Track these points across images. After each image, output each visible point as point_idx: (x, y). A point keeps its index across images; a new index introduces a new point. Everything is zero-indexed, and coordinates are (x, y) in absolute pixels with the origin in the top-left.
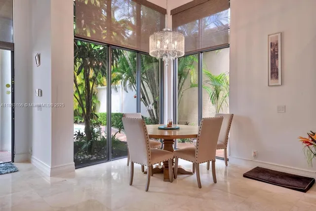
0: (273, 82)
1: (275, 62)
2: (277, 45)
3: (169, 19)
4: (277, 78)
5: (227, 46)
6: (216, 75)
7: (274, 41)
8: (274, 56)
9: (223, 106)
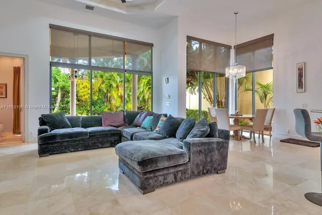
0: (300, 90)
1: (301, 79)
2: (302, 69)
3: (233, 52)
4: (302, 88)
5: (272, 68)
6: (264, 83)
7: (301, 67)
8: (300, 76)
9: (270, 104)
